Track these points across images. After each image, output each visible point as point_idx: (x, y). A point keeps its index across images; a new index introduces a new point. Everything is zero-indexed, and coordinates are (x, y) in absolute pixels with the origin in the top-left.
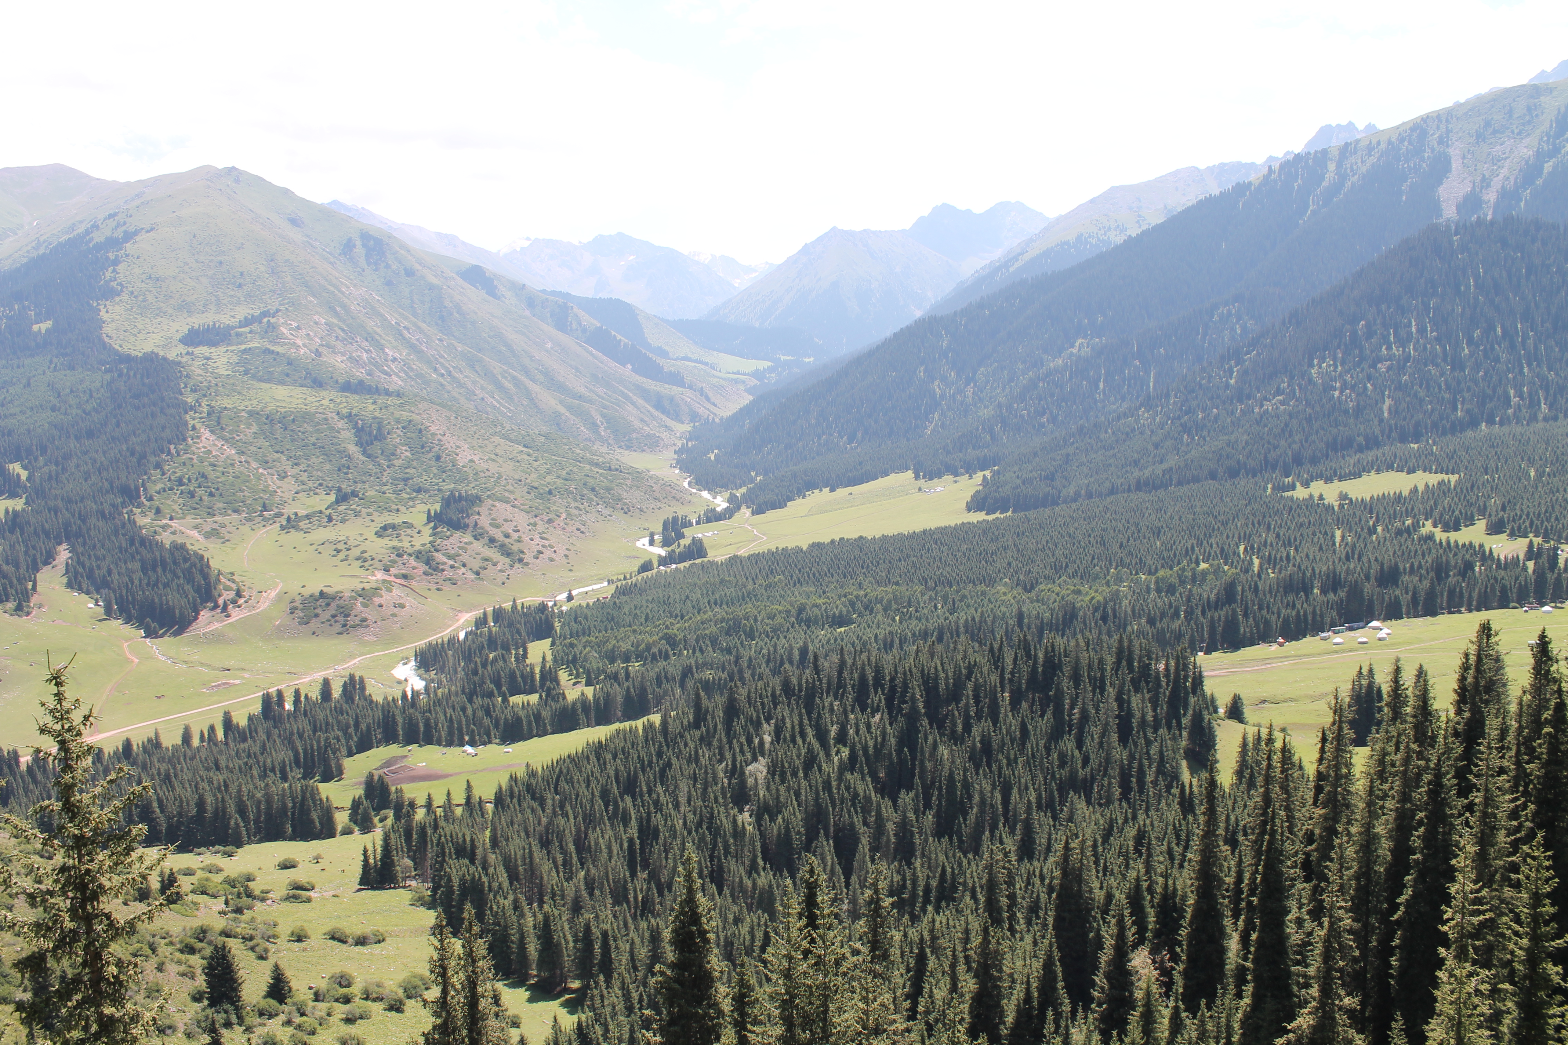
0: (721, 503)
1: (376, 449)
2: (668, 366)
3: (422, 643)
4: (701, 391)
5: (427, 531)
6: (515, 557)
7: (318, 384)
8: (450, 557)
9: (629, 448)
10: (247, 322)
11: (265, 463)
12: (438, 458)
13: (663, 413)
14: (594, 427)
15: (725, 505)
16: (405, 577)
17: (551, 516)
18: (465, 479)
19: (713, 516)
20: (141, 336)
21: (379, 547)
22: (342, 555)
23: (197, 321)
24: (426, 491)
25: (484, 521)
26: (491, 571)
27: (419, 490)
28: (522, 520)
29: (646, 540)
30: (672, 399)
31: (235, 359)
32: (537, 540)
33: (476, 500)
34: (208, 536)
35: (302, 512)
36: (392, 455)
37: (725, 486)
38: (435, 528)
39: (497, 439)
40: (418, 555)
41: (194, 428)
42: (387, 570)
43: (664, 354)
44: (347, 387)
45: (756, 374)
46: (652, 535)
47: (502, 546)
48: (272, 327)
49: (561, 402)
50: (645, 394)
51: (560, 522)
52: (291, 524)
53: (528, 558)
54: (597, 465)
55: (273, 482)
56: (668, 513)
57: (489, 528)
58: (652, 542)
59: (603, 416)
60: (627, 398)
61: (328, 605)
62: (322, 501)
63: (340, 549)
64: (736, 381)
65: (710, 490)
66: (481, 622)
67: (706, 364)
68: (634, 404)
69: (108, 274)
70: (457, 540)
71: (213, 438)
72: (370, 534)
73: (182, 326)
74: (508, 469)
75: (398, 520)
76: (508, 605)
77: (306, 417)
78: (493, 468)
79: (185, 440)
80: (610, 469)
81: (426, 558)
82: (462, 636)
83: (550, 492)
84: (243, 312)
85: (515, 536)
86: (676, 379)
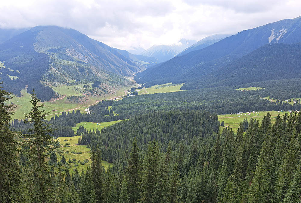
0: (140, 86)
1: (83, 73)
2: (133, 62)
3: (90, 105)
4: (138, 67)
5: (91, 87)
6: (107, 93)
7: (73, 61)
8: (95, 92)
9: (126, 76)
10: (60, 49)
11: (63, 74)
12: (94, 75)
13: (132, 70)
14: (120, 72)
15: (141, 86)
16: (88, 94)
17: (113, 86)
18: (98, 79)
19: (139, 88)
20: (41, 50)
21: (83, 89)
22: (77, 90)
23: (51, 48)
24: (92, 80)
25: (101, 86)
26: (102, 94)
27: (91, 80)
28: (108, 86)
29: (128, 91)
30: (133, 68)
31: (58, 55)
32: (110, 90)
33: (100, 83)
34: (53, 85)
35: (70, 83)
36: (86, 74)
37: (141, 83)
38: (93, 87)
39: (104, 73)
40: (90, 91)
41: (50, 67)
42: (84, 93)
43: (132, 60)
44: (78, 62)
45: (147, 65)
46: (129, 90)
47: (104, 90)
48: (65, 50)
49: (115, 67)
50: (129, 67)
51: (114, 87)
52: (68, 84)
53: (109, 93)
54: (121, 78)
55: (65, 77)
56: (132, 87)
57: (102, 87)
58: (129, 92)
59: (122, 70)
60: (126, 67)
61: (74, 98)
62: (74, 81)
63: (76, 89)
64: (144, 66)
65: (139, 84)
66: (100, 102)
67: (139, 62)
68: (127, 69)
69: (35, 38)
70: (96, 89)
71: (54, 69)
72: (82, 87)
73: (48, 48)
74: (106, 78)
75: (87, 85)
76: (105, 100)
77: (71, 66)
78: (103, 77)
79: (49, 69)
80: (123, 79)
81: (91, 91)
82: (97, 105)
83: (113, 82)
84: (59, 47)
85: (106, 89)
86: (134, 65)
